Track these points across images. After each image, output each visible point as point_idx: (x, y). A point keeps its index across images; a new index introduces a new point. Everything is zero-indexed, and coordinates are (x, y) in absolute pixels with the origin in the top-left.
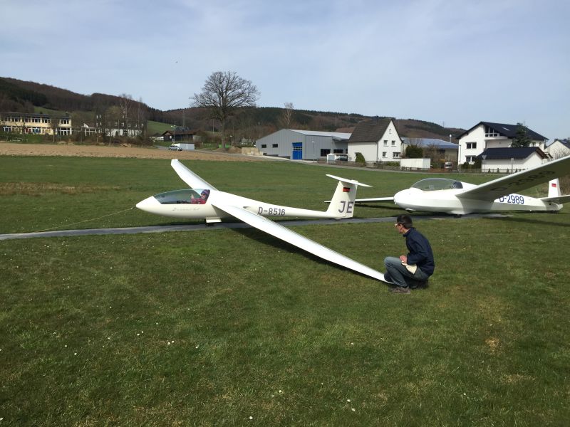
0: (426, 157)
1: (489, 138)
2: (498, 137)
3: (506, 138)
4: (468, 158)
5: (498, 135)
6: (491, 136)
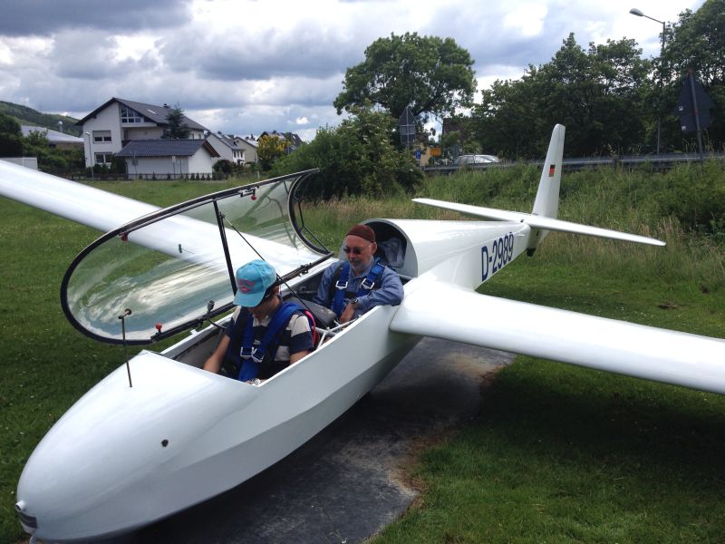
0: (29, 155)
1: (128, 125)
2: (142, 124)
3: (155, 125)
4: (99, 157)
5: (142, 120)
6: (131, 121)
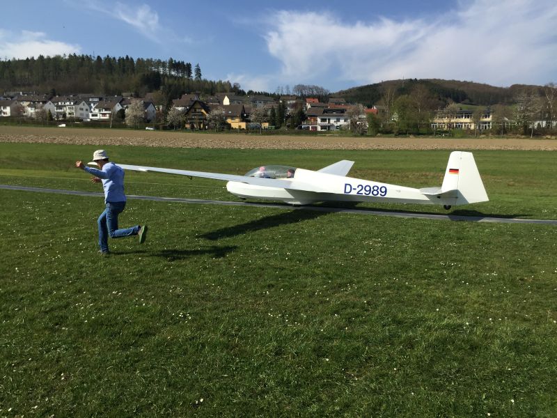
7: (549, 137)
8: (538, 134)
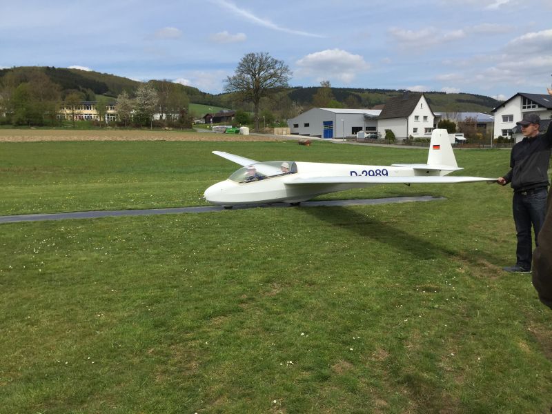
1: (527, 110)
2: (537, 109)
3: (545, 109)
4: (505, 132)
5: (537, 106)
6: (529, 107)
7: (167, 128)
8: (158, 125)
